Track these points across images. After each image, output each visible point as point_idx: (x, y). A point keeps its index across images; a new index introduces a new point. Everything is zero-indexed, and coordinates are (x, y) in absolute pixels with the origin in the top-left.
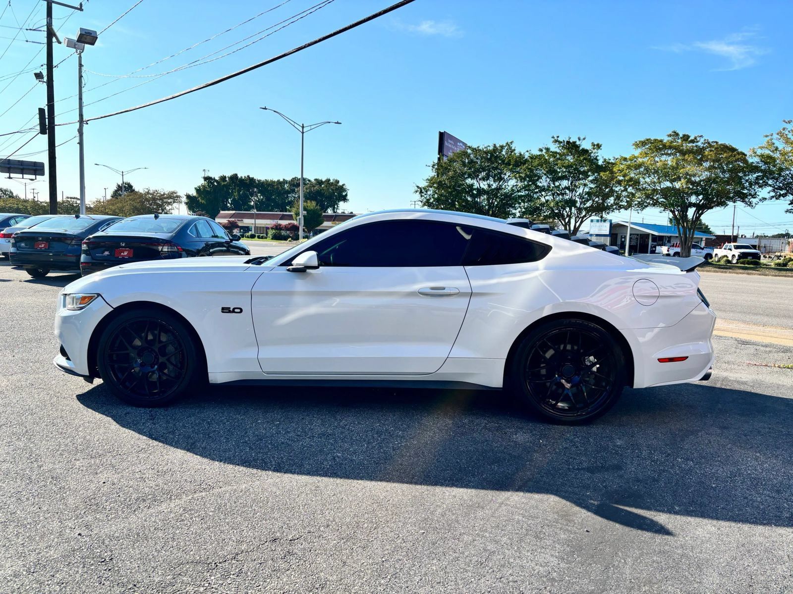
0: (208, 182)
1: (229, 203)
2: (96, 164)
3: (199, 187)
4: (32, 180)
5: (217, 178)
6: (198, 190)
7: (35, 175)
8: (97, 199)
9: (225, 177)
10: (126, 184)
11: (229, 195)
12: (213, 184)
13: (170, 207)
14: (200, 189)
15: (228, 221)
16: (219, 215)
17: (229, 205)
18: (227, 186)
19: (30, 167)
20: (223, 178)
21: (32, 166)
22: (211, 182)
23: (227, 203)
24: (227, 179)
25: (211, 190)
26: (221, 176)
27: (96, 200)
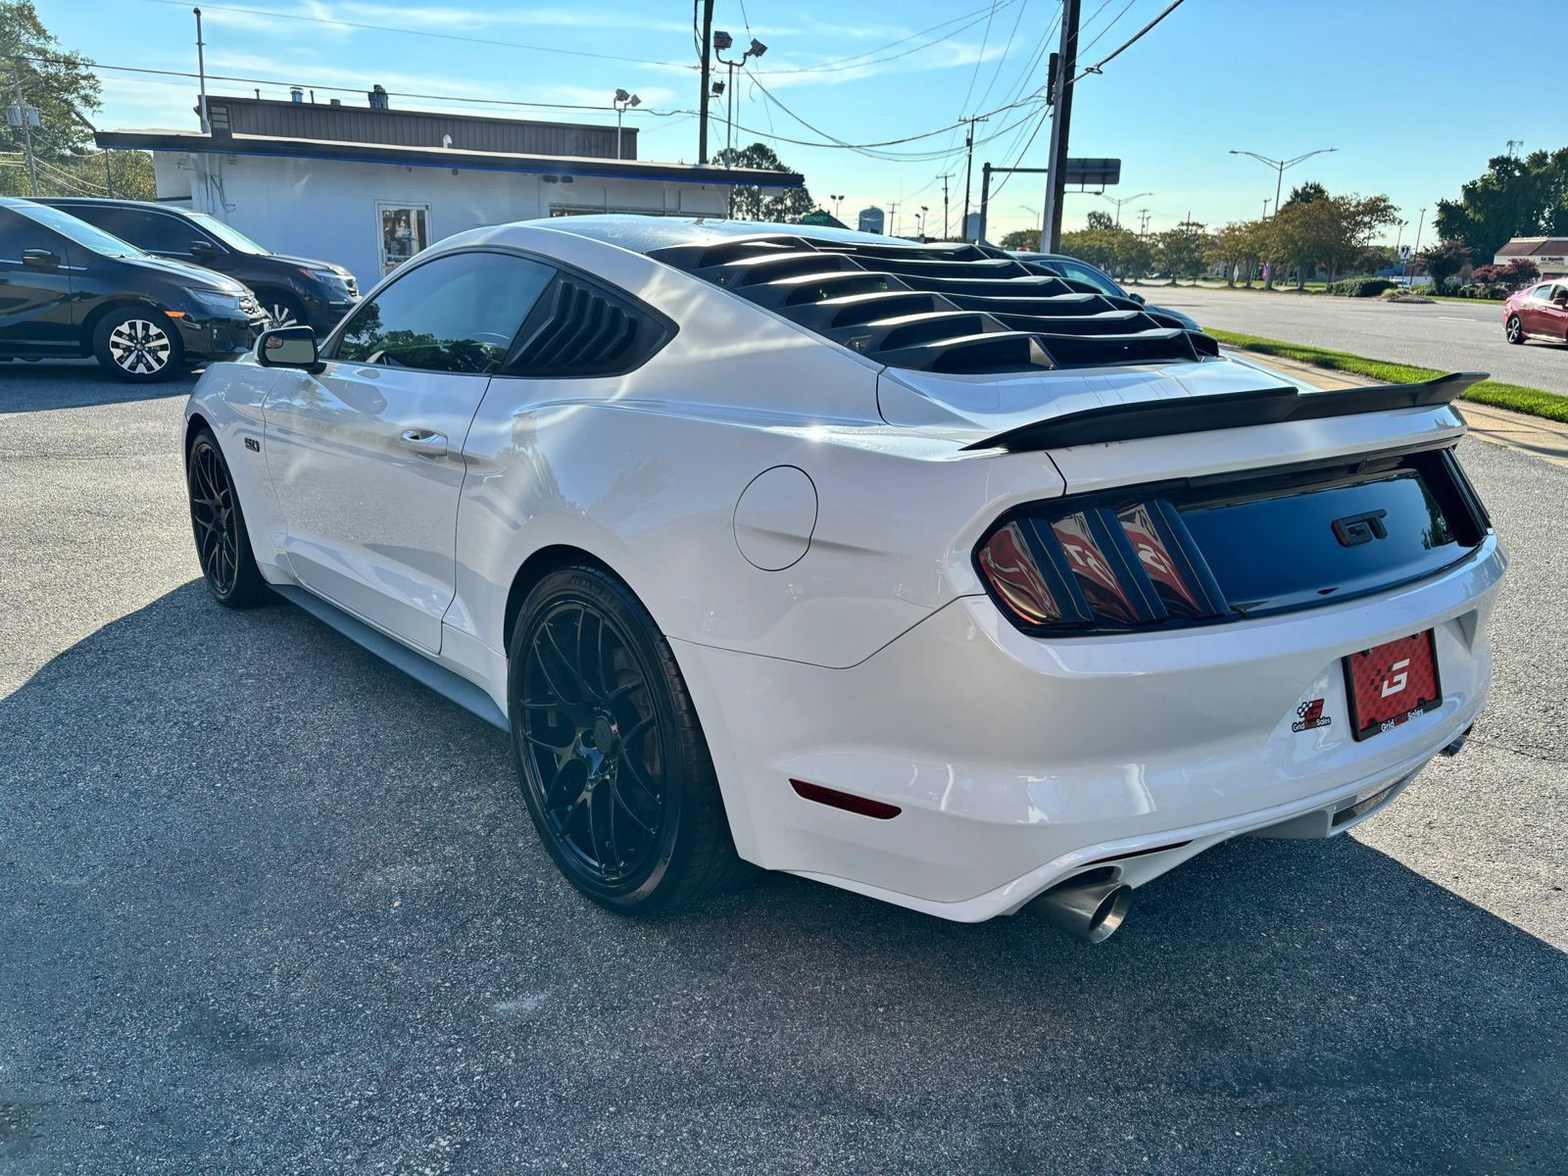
0: (1498, 171)
1: (1544, 218)
2: (1233, 152)
3: (1474, 183)
4: (1098, 193)
5: (1524, 160)
6: (1470, 192)
7: (1104, 183)
8: (1229, 223)
9: (1545, 156)
10: (1311, 188)
11: (1547, 198)
12: (1510, 174)
13: (1367, 232)
14: (1475, 189)
15: (1513, 261)
16: (1506, 248)
17: (1542, 222)
18: (1547, 178)
19: (1097, 170)
20: (1539, 159)
21: (1099, 167)
22: (1506, 171)
23: (1538, 220)
24: (1549, 160)
25: (1502, 188)
26: (1534, 154)
27: (1227, 225)
